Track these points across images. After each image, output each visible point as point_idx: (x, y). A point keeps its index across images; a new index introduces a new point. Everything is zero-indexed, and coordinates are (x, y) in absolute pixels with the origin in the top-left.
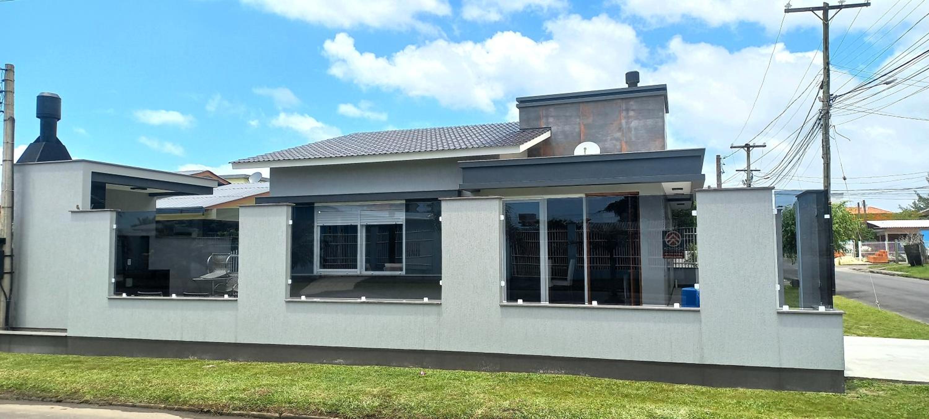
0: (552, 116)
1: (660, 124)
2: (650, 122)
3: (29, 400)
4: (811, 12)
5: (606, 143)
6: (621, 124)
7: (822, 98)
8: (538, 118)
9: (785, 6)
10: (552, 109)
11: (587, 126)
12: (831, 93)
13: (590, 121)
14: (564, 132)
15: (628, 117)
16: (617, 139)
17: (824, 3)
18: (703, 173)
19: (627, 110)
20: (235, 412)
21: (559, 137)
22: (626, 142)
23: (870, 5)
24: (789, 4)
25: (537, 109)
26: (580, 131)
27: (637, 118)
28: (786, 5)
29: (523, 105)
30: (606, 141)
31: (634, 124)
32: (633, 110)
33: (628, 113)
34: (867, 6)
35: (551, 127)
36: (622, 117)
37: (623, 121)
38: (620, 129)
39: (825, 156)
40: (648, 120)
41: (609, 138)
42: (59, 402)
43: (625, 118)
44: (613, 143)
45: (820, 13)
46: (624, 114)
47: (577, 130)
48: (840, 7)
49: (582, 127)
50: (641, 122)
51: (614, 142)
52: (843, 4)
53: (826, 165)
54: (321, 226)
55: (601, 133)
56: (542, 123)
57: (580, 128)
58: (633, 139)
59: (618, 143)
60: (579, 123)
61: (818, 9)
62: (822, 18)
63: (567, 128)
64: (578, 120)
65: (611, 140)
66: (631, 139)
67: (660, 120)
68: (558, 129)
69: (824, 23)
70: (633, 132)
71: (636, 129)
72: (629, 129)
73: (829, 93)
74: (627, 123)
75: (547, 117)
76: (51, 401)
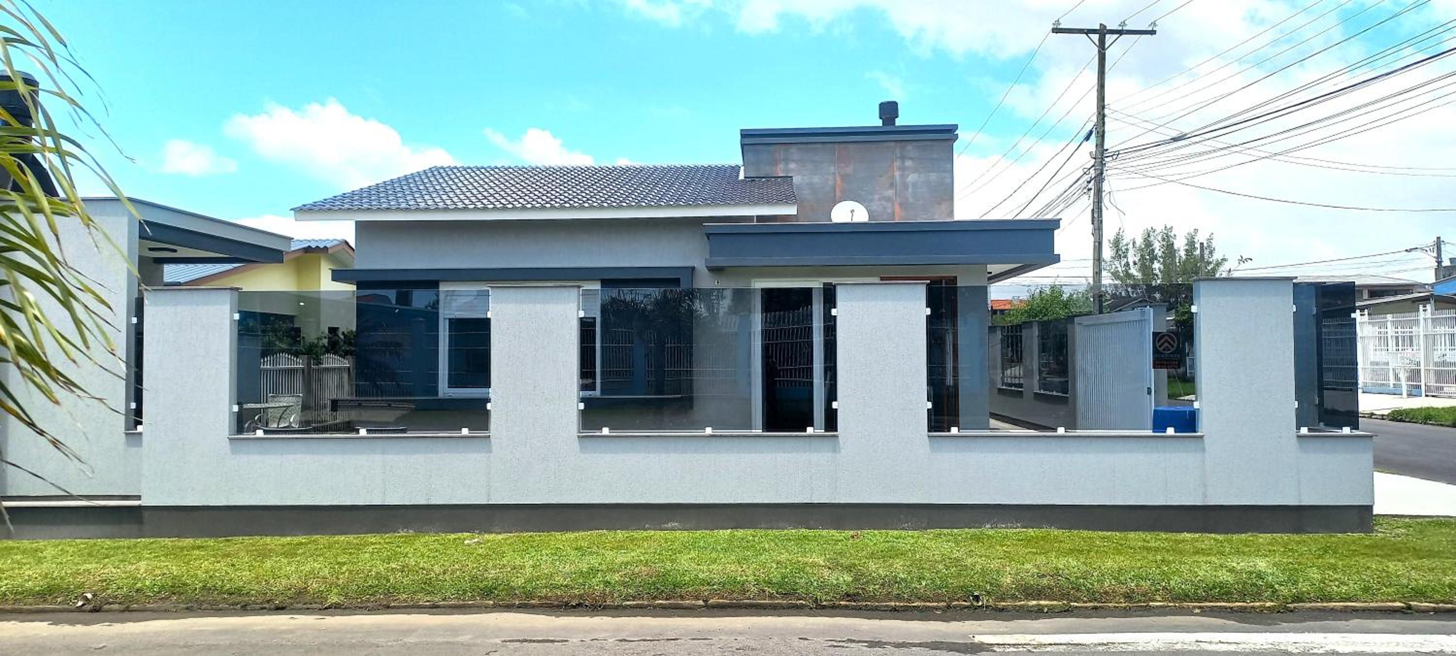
0: (793, 161)
1: (948, 181)
2: (933, 177)
3: (215, 610)
4: (1085, 35)
5: (872, 204)
6: (893, 177)
7: (1094, 153)
8: (775, 163)
9: (1054, 24)
10: (793, 150)
11: (845, 178)
12: (1105, 148)
13: (849, 170)
14: (811, 185)
15: (903, 169)
16: (888, 199)
17: (1101, 24)
18: (1056, 253)
19: (903, 158)
20: (628, 603)
21: (804, 192)
22: (901, 204)
23: (1155, 34)
24: (1058, 21)
25: (772, 148)
26: (835, 184)
27: (915, 170)
28: (1054, 22)
29: (748, 141)
30: (872, 200)
31: (912, 178)
32: (911, 159)
33: (903, 163)
34: (1152, 34)
35: (791, 177)
36: (895, 168)
37: (897, 174)
38: (892, 185)
39: (1097, 231)
40: (931, 174)
41: (876, 197)
42: (280, 609)
43: (899, 169)
44: (881, 204)
45: (1096, 37)
46: (897, 164)
47: (830, 183)
48: (1120, 32)
49: (838, 179)
50: (922, 175)
51: (884, 202)
52: (1124, 28)
53: (1097, 244)
54: (450, 319)
55: (865, 189)
56: (778, 169)
57: (835, 180)
58: (911, 200)
59: (889, 205)
60: (834, 174)
61: (1094, 31)
62: (1098, 44)
63: (816, 179)
64: (832, 168)
65: (879, 200)
66: (907, 199)
67: (948, 175)
68: (803, 179)
69: (1099, 52)
70: (910, 190)
71: (915, 185)
72: (905, 186)
73: (1103, 147)
74: (902, 176)
75: (786, 160)
76: (262, 609)
